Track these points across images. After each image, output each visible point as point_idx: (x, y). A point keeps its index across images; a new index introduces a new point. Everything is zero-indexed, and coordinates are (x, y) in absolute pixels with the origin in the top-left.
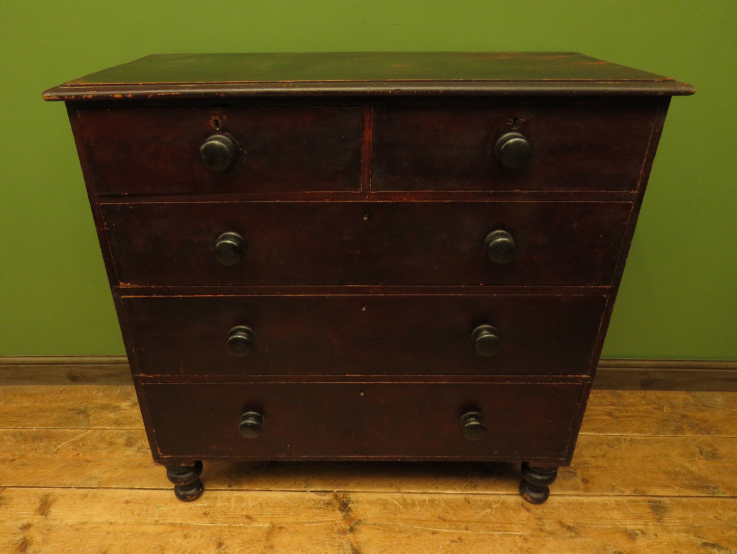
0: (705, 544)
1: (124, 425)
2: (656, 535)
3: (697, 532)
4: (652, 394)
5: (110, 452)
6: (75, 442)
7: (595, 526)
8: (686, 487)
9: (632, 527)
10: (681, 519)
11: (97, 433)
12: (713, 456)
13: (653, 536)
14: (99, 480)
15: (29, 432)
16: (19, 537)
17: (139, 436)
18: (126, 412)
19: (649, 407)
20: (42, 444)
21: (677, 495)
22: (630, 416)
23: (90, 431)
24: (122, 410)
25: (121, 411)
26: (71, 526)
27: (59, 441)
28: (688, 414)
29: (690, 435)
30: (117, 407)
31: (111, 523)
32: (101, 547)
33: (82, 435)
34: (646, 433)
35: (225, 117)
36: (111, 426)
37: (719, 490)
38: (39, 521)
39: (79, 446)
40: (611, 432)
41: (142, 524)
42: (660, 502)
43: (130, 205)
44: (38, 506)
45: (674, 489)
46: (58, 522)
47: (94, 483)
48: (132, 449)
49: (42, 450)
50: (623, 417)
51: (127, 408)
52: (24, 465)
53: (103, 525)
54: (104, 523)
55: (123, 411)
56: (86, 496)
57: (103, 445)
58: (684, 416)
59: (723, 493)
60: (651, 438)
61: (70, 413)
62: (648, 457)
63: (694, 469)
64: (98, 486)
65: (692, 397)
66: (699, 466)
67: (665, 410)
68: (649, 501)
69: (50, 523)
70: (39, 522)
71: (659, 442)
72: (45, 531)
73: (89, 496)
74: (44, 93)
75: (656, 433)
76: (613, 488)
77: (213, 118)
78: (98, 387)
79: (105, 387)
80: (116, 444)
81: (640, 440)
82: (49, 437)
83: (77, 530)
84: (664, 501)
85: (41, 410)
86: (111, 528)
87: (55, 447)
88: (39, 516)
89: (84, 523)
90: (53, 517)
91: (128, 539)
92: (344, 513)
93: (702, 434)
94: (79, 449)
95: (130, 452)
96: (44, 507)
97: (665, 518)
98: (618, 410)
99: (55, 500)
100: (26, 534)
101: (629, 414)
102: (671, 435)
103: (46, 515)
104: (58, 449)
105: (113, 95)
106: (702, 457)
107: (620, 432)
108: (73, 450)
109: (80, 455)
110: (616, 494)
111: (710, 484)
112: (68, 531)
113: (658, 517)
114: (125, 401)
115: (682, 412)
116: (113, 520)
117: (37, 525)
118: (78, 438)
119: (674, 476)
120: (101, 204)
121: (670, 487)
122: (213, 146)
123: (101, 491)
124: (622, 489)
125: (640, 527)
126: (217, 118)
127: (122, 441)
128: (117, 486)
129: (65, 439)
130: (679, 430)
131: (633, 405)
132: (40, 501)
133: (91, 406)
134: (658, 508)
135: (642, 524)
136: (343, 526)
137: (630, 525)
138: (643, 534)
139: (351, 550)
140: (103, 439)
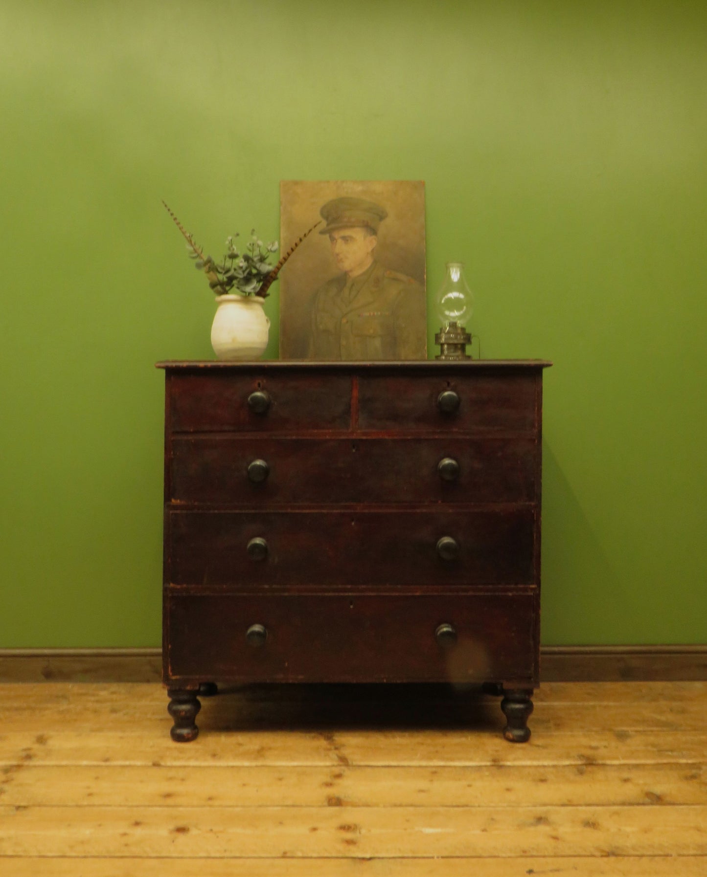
0: (660, 751)
2: (617, 747)
3: (653, 745)
4: (633, 683)
5: (96, 716)
6: (59, 711)
8: (652, 726)
9: (596, 745)
10: (642, 740)
11: (80, 707)
12: (683, 711)
13: (615, 748)
14: (90, 728)
15: (10, 706)
16: (22, 754)
18: (105, 696)
19: (628, 690)
20: (26, 712)
21: (642, 730)
22: (609, 694)
23: (72, 706)
24: (100, 695)
26: (70, 749)
27: (43, 711)
28: (664, 693)
29: (663, 703)
30: (95, 694)
32: (103, 756)
33: (64, 708)
34: (622, 702)
35: (265, 381)
36: (93, 703)
40: (588, 702)
42: (625, 733)
43: (193, 439)
44: (34, 740)
45: (640, 727)
46: (57, 747)
47: (86, 729)
48: (117, 714)
49: (28, 715)
50: (602, 695)
52: (12, 722)
54: (101, 747)
55: (102, 696)
56: (80, 735)
57: (88, 713)
58: (661, 694)
60: (626, 705)
61: (49, 697)
62: (620, 714)
63: (663, 718)
64: (91, 731)
66: (668, 717)
67: (643, 691)
68: (616, 733)
70: (39, 747)
71: (632, 706)
72: (46, 751)
73: (83, 735)
75: (632, 702)
76: (583, 728)
77: (257, 381)
78: (72, 684)
79: (79, 683)
80: (101, 712)
81: (615, 705)
82: (31, 709)
83: (77, 751)
84: (628, 733)
85: (17, 696)
87: (40, 713)
88: (37, 745)
89: (82, 748)
90: (51, 745)
92: (329, 742)
93: (676, 702)
94: (63, 714)
96: (41, 740)
97: (628, 741)
98: (597, 692)
99: (51, 737)
100: (28, 752)
102: (646, 703)
103: (44, 744)
104: (43, 715)
106: (672, 713)
107: (596, 702)
108: (58, 715)
109: (67, 717)
110: (585, 731)
111: (674, 725)
112: (68, 751)
113: (621, 740)
115: (660, 692)
116: (110, 746)
117: (37, 749)
118: (61, 709)
119: (642, 722)
120: (172, 438)
121: (637, 727)
122: (256, 398)
123: (94, 733)
124: (592, 729)
125: (603, 744)
126: (260, 381)
127: (106, 710)
128: (109, 731)
129: (48, 709)
130: (654, 701)
131: (612, 689)
132: (36, 738)
133: (69, 694)
134: (622, 736)
135: (605, 743)
136: (329, 747)
137: (594, 744)
138: (605, 747)
139: (336, 757)
140: (88, 710)
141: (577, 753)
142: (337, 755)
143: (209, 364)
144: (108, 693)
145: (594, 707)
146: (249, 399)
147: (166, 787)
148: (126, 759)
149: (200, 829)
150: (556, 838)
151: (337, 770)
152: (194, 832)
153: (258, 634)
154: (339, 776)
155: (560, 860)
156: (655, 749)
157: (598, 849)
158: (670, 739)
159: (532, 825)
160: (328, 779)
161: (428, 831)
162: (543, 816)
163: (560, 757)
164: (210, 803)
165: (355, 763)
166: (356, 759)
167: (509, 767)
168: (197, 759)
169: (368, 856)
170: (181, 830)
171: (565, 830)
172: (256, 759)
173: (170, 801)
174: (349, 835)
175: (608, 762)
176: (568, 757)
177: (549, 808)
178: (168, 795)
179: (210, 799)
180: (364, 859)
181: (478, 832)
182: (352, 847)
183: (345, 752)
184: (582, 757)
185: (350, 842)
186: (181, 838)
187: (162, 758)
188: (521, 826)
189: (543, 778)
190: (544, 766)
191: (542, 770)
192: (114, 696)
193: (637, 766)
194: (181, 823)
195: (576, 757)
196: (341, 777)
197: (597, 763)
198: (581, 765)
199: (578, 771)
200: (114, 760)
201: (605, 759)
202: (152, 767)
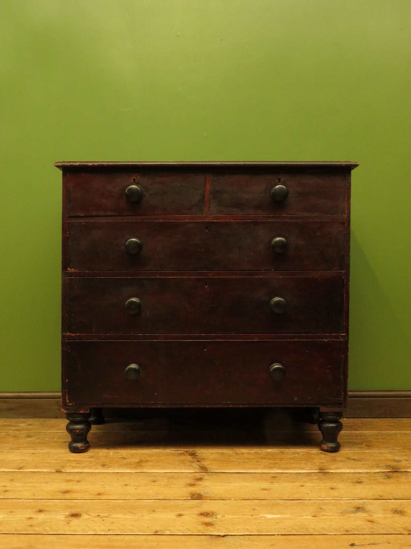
5: (15, 439)
7: (372, 459)
11: (4, 433)
14: (10, 447)
17: (36, 434)
22: (406, 427)
24: (20, 426)
30: (16, 425)
35: (139, 177)
36: (13, 431)
40: (391, 431)
41: (46, 460)
43: (84, 222)
57: (10, 437)
74: (56, 163)
77: (133, 177)
92: (193, 457)
98: (398, 425)
105: (88, 164)
107: (397, 431)
110: (390, 449)
116: (24, 459)
120: (68, 221)
122: (132, 189)
123: (12, 451)
126: (135, 177)
128: (24, 449)
131: (408, 423)
135: (406, 458)
136: (192, 460)
137: (397, 458)
138: (406, 460)
139: (198, 467)
140: (9, 435)
141: (385, 465)
142: (199, 465)
143: (96, 164)
144: (26, 425)
145: (396, 434)
146: (126, 191)
147: (65, 486)
148: (36, 467)
149: (90, 515)
150: (371, 521)
151: (198, 476)
152: (85, 516)
153: (134, 370)
154: (200, 479)
155: (376, 537)
157: (405, 529)
159: (352, 512)
160: (192, 482)
161: (269, 516)
162: (361, 506)
163: (372, 467)
164: (99, 497)
165: (212, 471)
166: (213, 468)
167: (332, 473)
168: (90, 468)
169: (223, 534)
170: (75, 515)
171: (378, 516)
172: (135, 468)
173: (67, 496)
174: (207, 520)
175: (409, 470)
176: (378, 467)
177: (365, 501)
178: (66, 492)
179: (99, 494)
180: (219, 536)
181: (310, 517)
182: (210, 528)
183: (205, 463)
184: (388, 466)
185: (207, 524)
186: (75, 521)
187: (63, 467)
188: (343, 513)
189: (359, 481)
190: (360, 473)
191: (358, 475)
192: (30, 427)
194: (74, 511)
195: (384, 467)
196: (202, 480)
197: (400, 471)
198: (388, 472)
199: (386, 476)
200: (26, 468)
201: (407, 468)
202: (55, 473)
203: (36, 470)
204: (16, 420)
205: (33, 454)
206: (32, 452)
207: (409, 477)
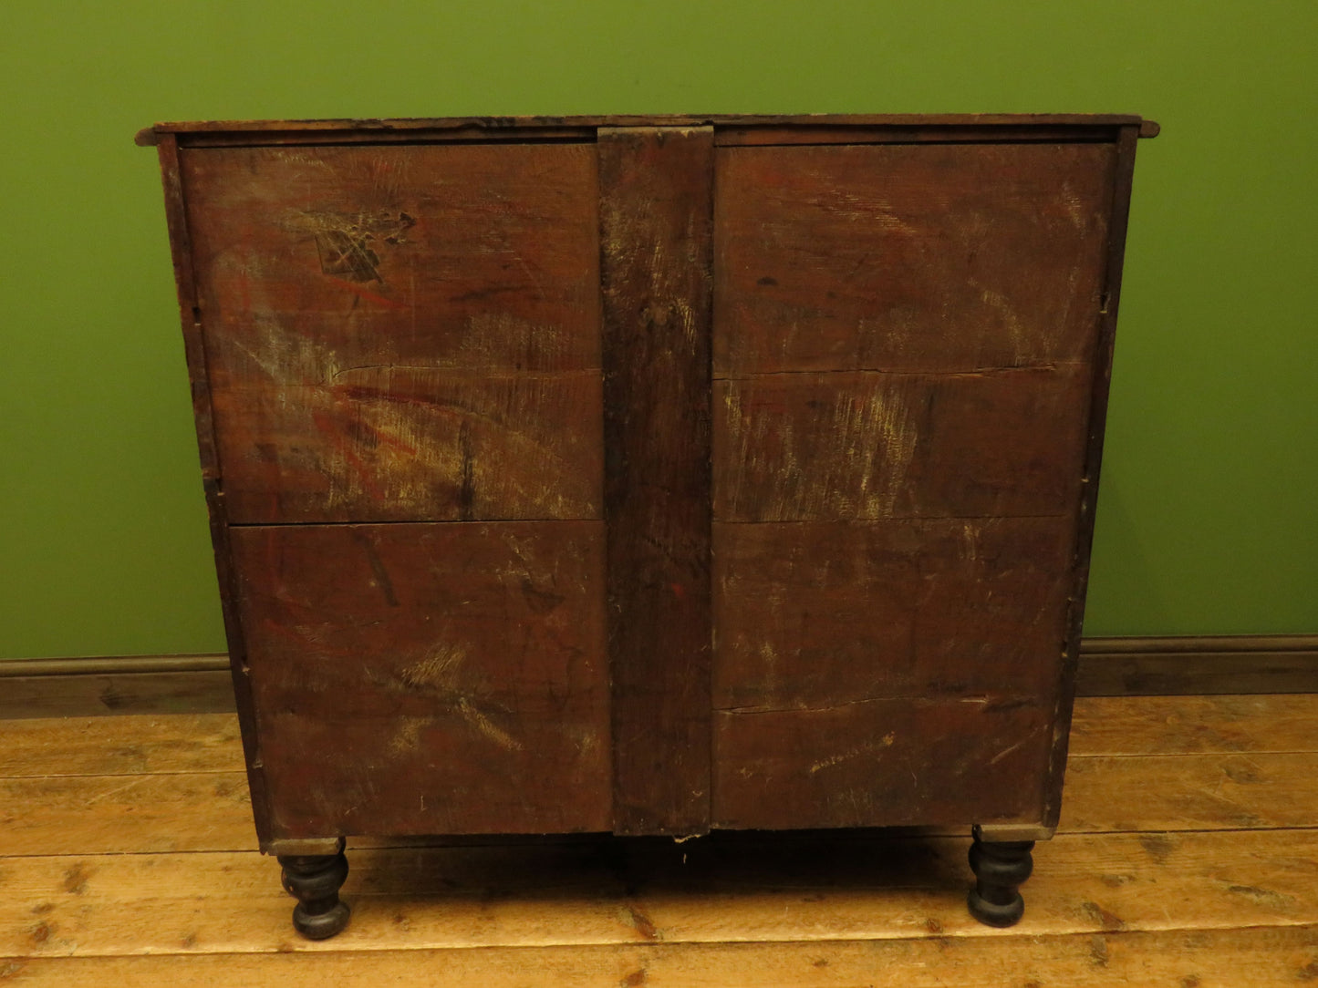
0: (1234, 889)
1: (212, 767)
2: (1154, 881)
3: (1222, 874)
4: (1146, 702)
5: (189, 804)
6: (123, 792)
7: (1049, 873)
8: (1204, 818)
9: (1114, 872)
10: (1196, 859)
11: (162, 780)
12: (1250, 777)
13: (1148, 882)
14: (173, 842)
15: (35, 782)
16: (34, 923)
17: (240, 781)
18: (213, 749)
19: (1142, 719)
20: (62, 797)
21: (1189, 829)
22: (1110, 731)
23: (149, 777)
24: (204, 747)
25: (204, 749)
26: (127, 904)
27: (93, 793)
28: (1206, 724)
29: (1210, 752)
30: (195, 743)
31: (200, 899)
32: (185, 930)
33: (134, 783)
34: (1137, 752)
36: (187, 768)
37: (1260, 820)
38: (66, 900)
39: (130, 798)
40: (1078, 753)
41: (257, 898)
42: (1160, 838)
44: (62, 879)
45: (1184, 821)
46: (102, 901)
47: (165, 846)
48: (229, 798)
49: (63, 806)
50: (1098, 732)
51: (216, 744)
52: (30, 826)
53: (186, 901)
54: (186, 898)
55: (207, 749)
56: (151, 863)
57: (176, 796)
58: (1200, 728)
59: (1265, 824)
60: (1145, 758)
61: (111, 754)
62: (1139, 783)
63: (1218, 795)
64: (173, 850)
65: (1215, 702)
66: (1228, 792)
67: (1168, 721)
68: (1142, 838)
69: (89, 901)
70: (68, 902)
71: (1158, 762)
72: (80, 913)
73: (155, 864)
75: (1154, 751)
76: (1080, 824)
78: (158, 717)
79: (170, 717)
80: (200, 793)
81: (1127, 760)
82: (74, 788)
83: (138, 909)
84: (1166, 837)
85: (53, 752)
86: (200, 904)
87: (86, 800)
88: (66, 894)
89: (151, 900)
90: (93, 894)
91: (232, 917)
93: (1232, 750)
94: (130, 802)
95: (225, 803)
96: (75, 881)
97: (1168, 859)
98: (1088, 723)
99: (95, 871)
100: (44, 918)
101: (1107, 728)
102: (1179, 753)
103: (80, 892)
104: (92, 804)
106: (1230, 779)
107: (1091, 751)
108: (120, 803)
109: (134, 810)
110: (1086, 831)
111: (1244, 813)
112: (122, 911)
113: (1157, 858)
114: (210, 735)
115: (1198, 722)
116: (203, 894)
117: (64, 906)
118: (127, 787)
119: (1184, 805)
121: (1176, 819)
123: (177, 857)
124: (1097, 825)
125: (1126, 871)
127: (210, 788)
128: (207, 849)
129: (104, 789)
130: (1192, 746)
131: (1113, 716)
132: (67, 874)
133: (147, 744)
134: (1156, 847)
135: (1126, 869)
137: (1110, 869)
138: (1131, 878)
139: (631, 919)
140: (175, 788)
141: (1083, 901)
142: (632, 912)
144: (220, 741)
151: (632, 960)
154: (639, 978)
156: (1225, 886)
158: (1245, 852)
160: (615, 985)
165: (666, 938)
166: (669, 923)
167: (961, 939)
175: (1147, 928)
176: (1068, 911)
193: (1201, 936)
195: (1084, 911)
196: (642, 982)
197: (1125, 930)
198: (1097, 933)
199: (1094, 955)
200: (204, 941)
201: (1138, 919)
202: (277, 957)
203: (229, 948)
204: (197, 720)
205: (226, 869)
206: (225, 864)
207: (1149, 960)
